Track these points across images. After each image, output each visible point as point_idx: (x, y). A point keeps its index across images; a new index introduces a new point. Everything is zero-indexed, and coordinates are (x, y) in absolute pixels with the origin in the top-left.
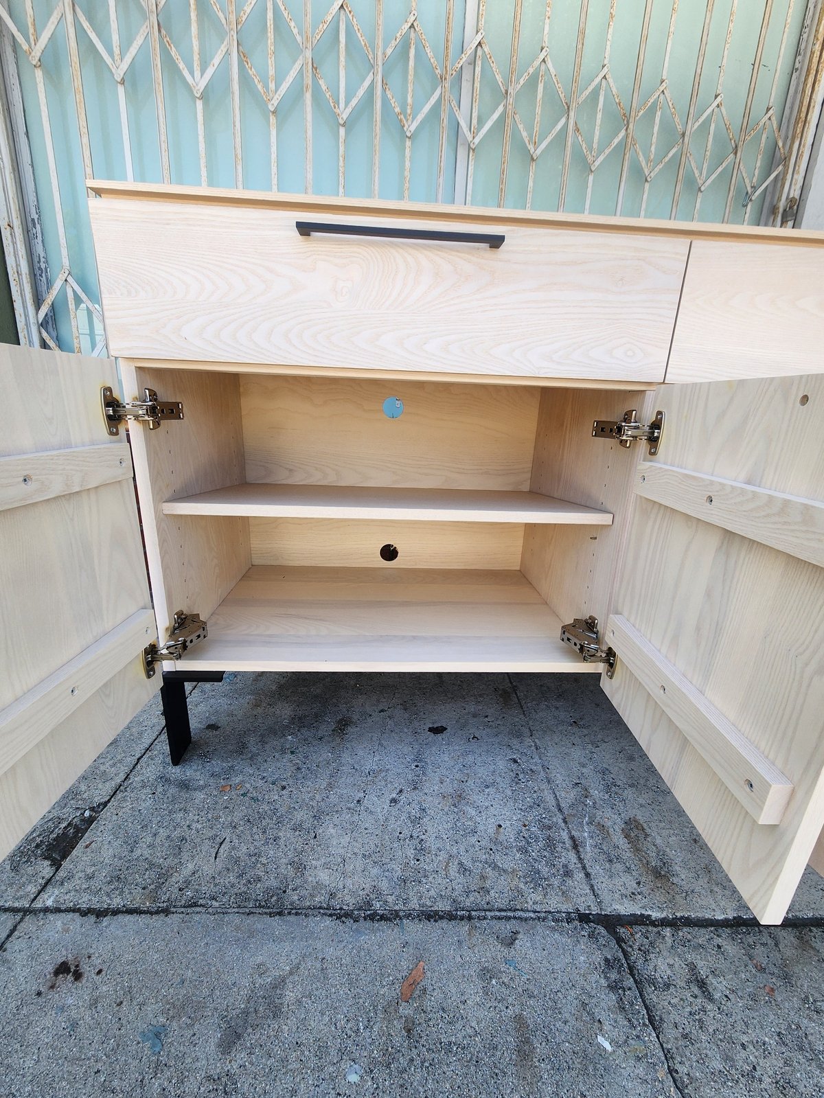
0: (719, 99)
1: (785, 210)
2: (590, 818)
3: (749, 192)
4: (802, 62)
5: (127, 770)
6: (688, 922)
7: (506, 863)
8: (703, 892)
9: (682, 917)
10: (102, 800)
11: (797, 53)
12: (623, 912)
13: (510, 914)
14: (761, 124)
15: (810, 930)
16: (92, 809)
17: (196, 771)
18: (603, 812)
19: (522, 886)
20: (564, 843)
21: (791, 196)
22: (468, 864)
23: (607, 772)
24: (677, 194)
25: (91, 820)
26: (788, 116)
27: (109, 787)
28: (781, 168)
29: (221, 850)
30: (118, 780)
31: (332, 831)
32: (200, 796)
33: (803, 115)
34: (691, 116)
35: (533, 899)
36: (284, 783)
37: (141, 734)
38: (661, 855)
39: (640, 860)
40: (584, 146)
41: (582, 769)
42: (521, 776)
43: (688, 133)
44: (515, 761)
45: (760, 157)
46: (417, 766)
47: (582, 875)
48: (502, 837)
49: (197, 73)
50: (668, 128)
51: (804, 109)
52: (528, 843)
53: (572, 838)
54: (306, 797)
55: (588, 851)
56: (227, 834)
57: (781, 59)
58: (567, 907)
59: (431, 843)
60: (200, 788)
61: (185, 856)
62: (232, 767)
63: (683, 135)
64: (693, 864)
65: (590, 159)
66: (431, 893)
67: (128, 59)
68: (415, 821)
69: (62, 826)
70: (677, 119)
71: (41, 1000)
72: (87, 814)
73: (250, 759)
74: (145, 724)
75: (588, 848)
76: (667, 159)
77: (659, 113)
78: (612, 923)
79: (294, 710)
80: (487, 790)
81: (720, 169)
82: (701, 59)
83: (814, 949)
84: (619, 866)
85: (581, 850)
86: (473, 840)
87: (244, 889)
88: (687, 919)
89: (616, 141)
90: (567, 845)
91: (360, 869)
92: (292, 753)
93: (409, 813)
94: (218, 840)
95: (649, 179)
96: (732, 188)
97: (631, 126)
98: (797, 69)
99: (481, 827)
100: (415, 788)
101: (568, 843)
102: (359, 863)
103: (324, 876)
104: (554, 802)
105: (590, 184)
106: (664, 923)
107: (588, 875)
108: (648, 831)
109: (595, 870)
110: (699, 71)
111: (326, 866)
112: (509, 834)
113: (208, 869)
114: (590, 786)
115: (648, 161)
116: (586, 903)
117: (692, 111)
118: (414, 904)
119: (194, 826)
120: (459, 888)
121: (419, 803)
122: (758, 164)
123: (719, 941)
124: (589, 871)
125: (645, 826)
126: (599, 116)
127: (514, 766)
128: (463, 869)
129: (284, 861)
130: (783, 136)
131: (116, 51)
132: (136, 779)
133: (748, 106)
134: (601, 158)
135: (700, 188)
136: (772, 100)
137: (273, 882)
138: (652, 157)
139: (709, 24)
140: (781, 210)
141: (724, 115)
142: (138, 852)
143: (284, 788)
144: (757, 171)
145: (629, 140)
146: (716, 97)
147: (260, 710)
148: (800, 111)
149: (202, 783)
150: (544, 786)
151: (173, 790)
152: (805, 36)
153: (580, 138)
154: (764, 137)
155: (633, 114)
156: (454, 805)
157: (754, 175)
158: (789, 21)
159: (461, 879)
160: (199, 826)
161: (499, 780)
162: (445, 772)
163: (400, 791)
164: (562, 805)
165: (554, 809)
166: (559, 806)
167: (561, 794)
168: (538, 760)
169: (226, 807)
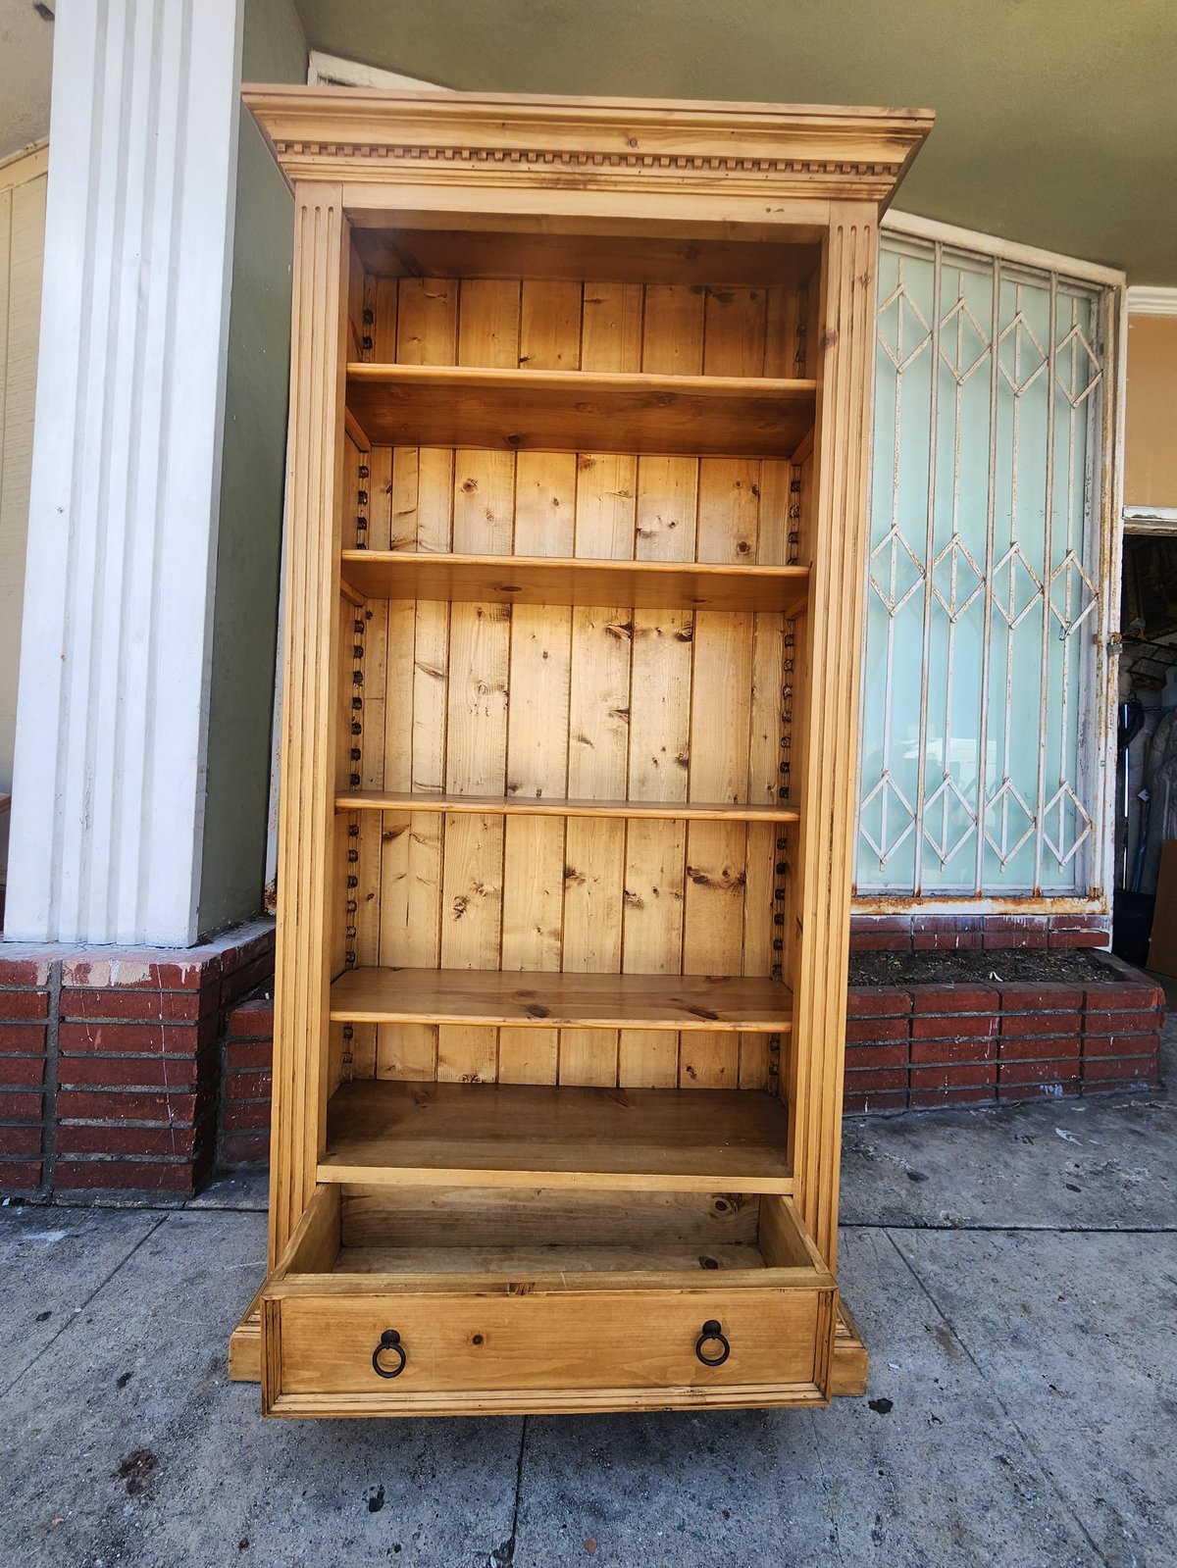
0: (1015, 547)
1: (1109, 644)
2: (1138, 1560)
3: (1065, 627)
4: (1092, 507)
5: (511, 1483)
10: (505, 1540)
11: (1084, 500)
14: (1064, 566)
16: (496, 1555)
17: (601, 1484)
18: (1151, 1550)
21: (1112, 631)
23: (1129, 1478)
24: (987, 634)
26: (1088, 552)
27: (501, 1516)
28: (1094, 603)
30: (509, 1502)
32: (625, 1530)
33: (1107, 557)
34: (989, 563)
36: (723, 1506)
40: (881, 594)
41: (1094, 1473)
42: (1022, 1489)
43: (989, 578)
44: (1004, 1462)
45: (1068, 593)
46: (881, 1473)
50: (966, 572)
51: (1107, 552)
54: (762, 1531)
57: (1071, 509)
60: (621, 1516)
62: (644, 1478)
63: (985, 579)
65: (889, 606)
70: (975, 566)
73: (661, 1462)
76: (970, 602)
77: (955, 561)
80: (989, 1515)
81: (1029, 608)
82: (991, 515)
89: (914, 588)
92: (711, 1451)
95: (953, 620)
96: (1046, 625)
97: (928, 575)
98: (1087, 514)
100: (895, 1513)
104: (1082, 1535)
105: (891, 628)
110: (990, 525)
114: (1117, 1504)
115: (950, 603)
117: (989, 558)
121: (911, 1540)
122: (1069, 601)
126: (894, 567)
127: (1006, 1470)
130: (1088, 572)
132: (531, 1501)
133: (1048, 550)
134: (901, 604)
135: (1010, 627)
136: (1070, 543)
138: (954, 600)
139: (994, 487)
140: (1105, 644)
141: (1024, 560)
143: (726, 1515)
144: (1068, 608)
145: (928, 587)
146: (1012, 544)
148: (1102, 552)
150: (1059, 1507)
151: (587, 1521)
152: (1090, 486)
153: (876, 587)
154: (1069, 575)
155: (929, 564)
156: (957, 1543)
157: (1066, 610)
158: (1072, 478)
161: (996, 1496)
162: (925, 1484)
163: (878, 1519)
164: (1096, 1540)
165: (1086, 1546)
166: (1090, 1541)
167: (1087, 1520)
168: (1030, 1458)
169: (668, 1551)
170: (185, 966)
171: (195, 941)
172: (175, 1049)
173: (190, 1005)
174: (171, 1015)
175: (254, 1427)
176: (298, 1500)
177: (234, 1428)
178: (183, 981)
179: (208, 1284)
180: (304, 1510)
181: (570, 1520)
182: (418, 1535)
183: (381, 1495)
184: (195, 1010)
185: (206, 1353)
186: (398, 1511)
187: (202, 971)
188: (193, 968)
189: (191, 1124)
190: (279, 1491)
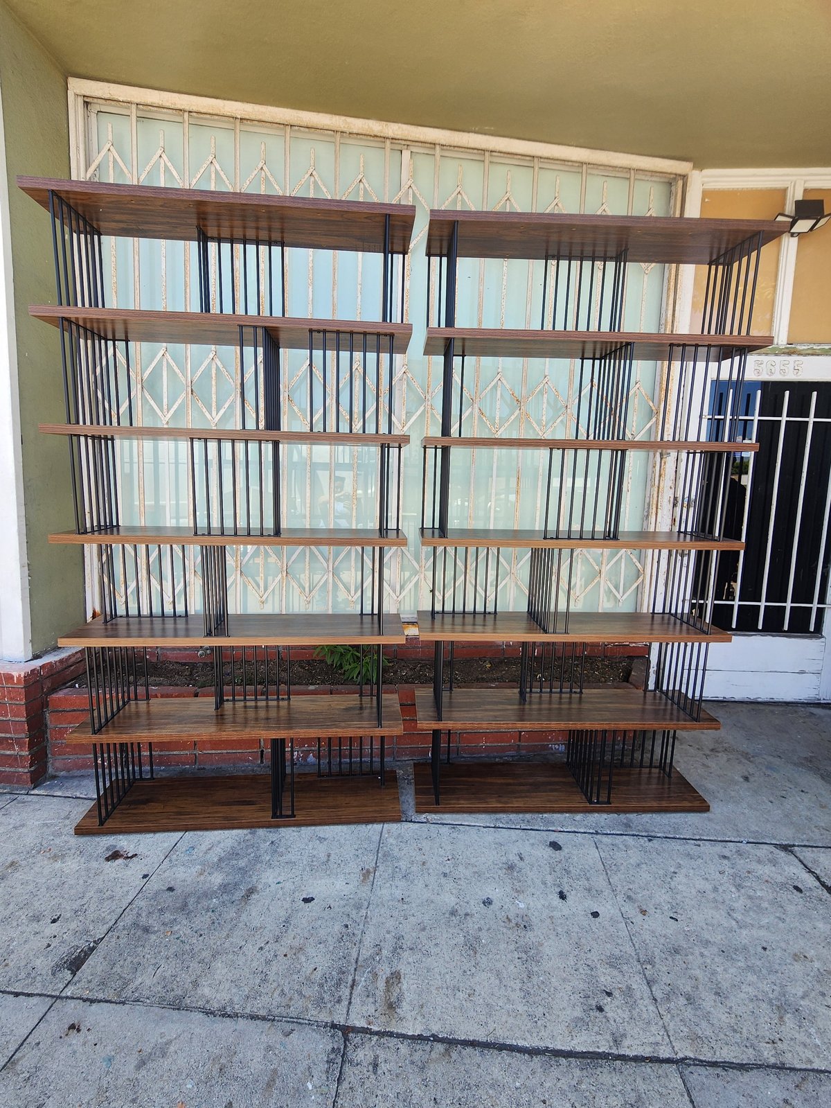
2: (372, 968)
5: (116, 917)
6: (391, 1034)
7: (307, 991)
8: (410, 1019)
9: (389, 1031)
10: (101, 937)
12: (357, 1026)
13: (295, 1020)
15: (456, 1047)
16: (95, 942)
17: (154, 920)
18: (382, 965)
19: (310, 1006)
20: (347, 983)
22: (286, 990)
23: (401, 938)
25: (92, 949)
27: (106, 927)
28: (654, 420)
29: (158, 972)
30: (111, 924)
31: (219, 964)
32: (153, 937)
34: (570, 396)
35: (313, 1013)
36: (202, 932)
37: (128, 892)
38: (401, 994)
39: (386, 997)
40: (488, 423)
41: (386, 935)
42: (345, 937)
44: (347, 926)
46: (284, 926)
47: (347, 1003)
48: (313, 977)
49: (214, 413)
52: (326, 981)
53: (354, 981)
54: (212, 942)
55: (358, 989)
56: (162, 962)
58: (329, 1020)
59: (271, 977)
60: (155, 932)
61: (138, 974)
62: (175, 919)
63: (566, 408)
64: (415, 1002)
65: (494, 430)
66: (259, 1006)
67: (172, 411)
68: (268, 962)
69: (79, 951)
70: (560, 399)
71: (62, 1040)
72: (91, 945)
73: (188, 914)
74: (131, 885)
75: (359, 987)
76: (555, 424)
77: (545, 396)
78: (346, 1030)
79: (223, 880)
80: (319, 946)
83: (449, 1055)
84: (371, 1000)
85: (355, 987)
86: (295, 977)
87: (164, 995)
88: (391, 1032)
89: (513, 417)
90: (348, 984)
91: (227, 988)
92: (213, 911)
93: (266, 957)
94: (157, 966)
97: (523, 407)
99: (304, 969)
100: (277, 941)
101: (350, 982)
102: (227, 985)
103: (206, 991)
104: (355, 957)
106: (377, 1033)
107: (350, 1003)
108: (402, 980)
109: (356, 1000)
110: (572, 368)
111: (210, 986)
112: (318, 976)
113: (148, 982)
114: (384, 947)
115: (540, 426)
116: (340, 1019)
117: (571, 392)
118: (248, 1011)
119: (147, 956)
120: (275, 1003)
123: (400, 1046)
124: (352, 1000)
125: (402, 976)
126: (498, 403)
127: (344, 930)
128: (283, 993)
129: (189, 981)
131: (165, 407)
132: (120, 924)
134: (502, 429)
137: (180, 993)
138: (543, 424)
141: (600, 391)
142: (115, 970)
143: (201, 935)
145: (523, 416)
147: (202, 878)
149: (156, 929)
150: (355, 946)
151: (139, 933)
153: (484, 418)
155: (524, 400)
156: (295, 954)
159: (279, 999)
160: (149, 956)
161: (330, 939)
162: (299, 932)
163: (267, 943)
164: (360, 959)
165: (353, 961)
166: (357, 959)
167: (363, 951)
168: (361, 927)
169: (166, 946)
170: (15, 674)
171: (30, 657)
172: (15, 716)
173: (20, 694)
174: (11, 699)
175: (18, 889)
176: (23, 917)
177: (9, 889)
178: (15, 682)
179: (24, 829)
180: (24, 921)
181: (132, 932)
182: (66, 933)
183: (58, 918)
184: (23, 697)
185: (10, 859)
186: (62, 924)
187: (25, 677)
188: (20, 676)
189: (27, 753)
190: (17, 914)
